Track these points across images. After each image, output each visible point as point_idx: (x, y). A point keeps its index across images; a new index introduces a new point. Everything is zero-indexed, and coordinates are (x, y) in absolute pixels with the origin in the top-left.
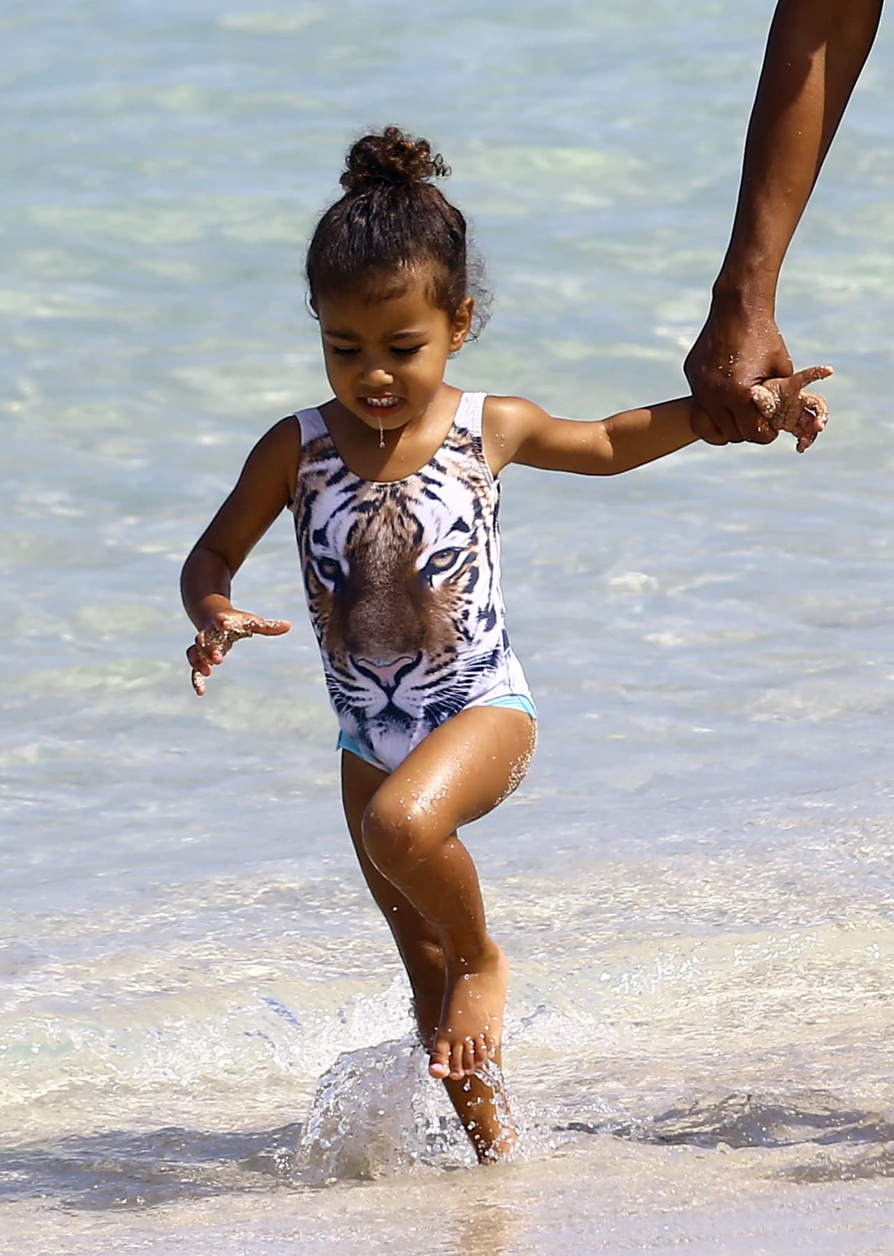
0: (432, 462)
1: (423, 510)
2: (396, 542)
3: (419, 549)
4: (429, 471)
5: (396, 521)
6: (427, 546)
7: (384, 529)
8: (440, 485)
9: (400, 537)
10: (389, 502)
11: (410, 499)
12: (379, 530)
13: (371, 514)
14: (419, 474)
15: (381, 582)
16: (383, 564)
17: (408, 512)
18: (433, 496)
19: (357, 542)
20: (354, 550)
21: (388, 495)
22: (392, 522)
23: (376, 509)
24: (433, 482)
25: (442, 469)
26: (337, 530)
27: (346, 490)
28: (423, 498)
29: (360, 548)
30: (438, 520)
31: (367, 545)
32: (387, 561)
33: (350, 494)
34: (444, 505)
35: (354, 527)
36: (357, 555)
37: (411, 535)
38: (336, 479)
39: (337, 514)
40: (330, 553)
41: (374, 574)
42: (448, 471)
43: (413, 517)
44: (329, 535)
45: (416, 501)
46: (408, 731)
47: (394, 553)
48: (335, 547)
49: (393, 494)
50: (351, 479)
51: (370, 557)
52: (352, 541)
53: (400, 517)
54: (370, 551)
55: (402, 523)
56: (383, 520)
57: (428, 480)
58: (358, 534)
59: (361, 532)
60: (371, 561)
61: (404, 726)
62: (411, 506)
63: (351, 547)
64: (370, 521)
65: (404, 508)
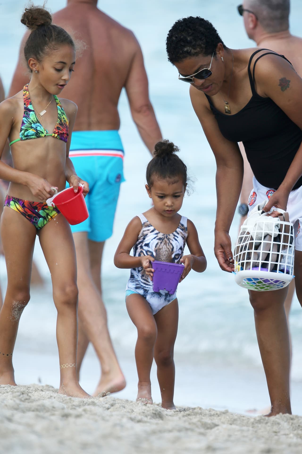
0: (176, 231)
1: (174, 243)
2: (167, 250)
3: (173, 252)
4: (175, 233)
5: (167, 244)
6: (174, 252)
7: (164, 246)
8: (178, 237)
9: (168, 249)
10: (165, 239)
11: (171, 239)
12: (163, 246)
13: (161, 241)
14: (173, 234)
15: (163, 259)
16: (164, 255)
17: (170, 242)
18: (176, 240)
19: (158, 248)
20: (157, 250)
21: (165, 237)
22: (166, 244)
23: (163, 240)
24: (176, 236)
25: (178, 234)
26: (153, 244)
27: (155, 234)
28: (174, 240)
29: (158, 249)
30: (177, 246)
31: (160, 249)
32: (165, 254)
33: (156, 235)
34: (178, 242)
35: (157, 244)
36: (158, 251)
37: (171, 249)
38: (153, 231)
39: (153, 240)
40: (150, 250)
41: (162, 257)
42: (179, 234)
43: (171, 244)
44: (150, 245)
45: (172, 240)
46: (160, 298)
47: (167, 252)
48: (152, 248)
49: (167, 237)
50: (156, 231)
51: (161, 252)
52: (157, 247)
53: (168, 243)
54: (161, 251)
55: (169, 245)
56: (164, 243)
57: (174, 235)
58: (158, 246)
59: (159, 245)
60: (161, 253)
61: (159, 296)
62: (171, 241)
63: (156, 249)
64: (161, 243)
65: (169, 241)
